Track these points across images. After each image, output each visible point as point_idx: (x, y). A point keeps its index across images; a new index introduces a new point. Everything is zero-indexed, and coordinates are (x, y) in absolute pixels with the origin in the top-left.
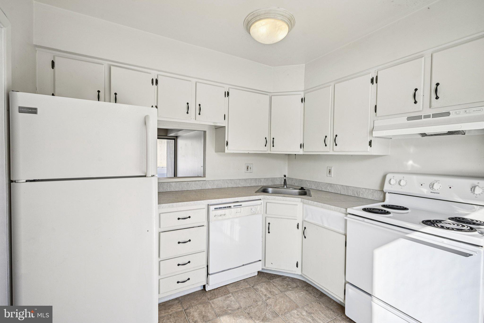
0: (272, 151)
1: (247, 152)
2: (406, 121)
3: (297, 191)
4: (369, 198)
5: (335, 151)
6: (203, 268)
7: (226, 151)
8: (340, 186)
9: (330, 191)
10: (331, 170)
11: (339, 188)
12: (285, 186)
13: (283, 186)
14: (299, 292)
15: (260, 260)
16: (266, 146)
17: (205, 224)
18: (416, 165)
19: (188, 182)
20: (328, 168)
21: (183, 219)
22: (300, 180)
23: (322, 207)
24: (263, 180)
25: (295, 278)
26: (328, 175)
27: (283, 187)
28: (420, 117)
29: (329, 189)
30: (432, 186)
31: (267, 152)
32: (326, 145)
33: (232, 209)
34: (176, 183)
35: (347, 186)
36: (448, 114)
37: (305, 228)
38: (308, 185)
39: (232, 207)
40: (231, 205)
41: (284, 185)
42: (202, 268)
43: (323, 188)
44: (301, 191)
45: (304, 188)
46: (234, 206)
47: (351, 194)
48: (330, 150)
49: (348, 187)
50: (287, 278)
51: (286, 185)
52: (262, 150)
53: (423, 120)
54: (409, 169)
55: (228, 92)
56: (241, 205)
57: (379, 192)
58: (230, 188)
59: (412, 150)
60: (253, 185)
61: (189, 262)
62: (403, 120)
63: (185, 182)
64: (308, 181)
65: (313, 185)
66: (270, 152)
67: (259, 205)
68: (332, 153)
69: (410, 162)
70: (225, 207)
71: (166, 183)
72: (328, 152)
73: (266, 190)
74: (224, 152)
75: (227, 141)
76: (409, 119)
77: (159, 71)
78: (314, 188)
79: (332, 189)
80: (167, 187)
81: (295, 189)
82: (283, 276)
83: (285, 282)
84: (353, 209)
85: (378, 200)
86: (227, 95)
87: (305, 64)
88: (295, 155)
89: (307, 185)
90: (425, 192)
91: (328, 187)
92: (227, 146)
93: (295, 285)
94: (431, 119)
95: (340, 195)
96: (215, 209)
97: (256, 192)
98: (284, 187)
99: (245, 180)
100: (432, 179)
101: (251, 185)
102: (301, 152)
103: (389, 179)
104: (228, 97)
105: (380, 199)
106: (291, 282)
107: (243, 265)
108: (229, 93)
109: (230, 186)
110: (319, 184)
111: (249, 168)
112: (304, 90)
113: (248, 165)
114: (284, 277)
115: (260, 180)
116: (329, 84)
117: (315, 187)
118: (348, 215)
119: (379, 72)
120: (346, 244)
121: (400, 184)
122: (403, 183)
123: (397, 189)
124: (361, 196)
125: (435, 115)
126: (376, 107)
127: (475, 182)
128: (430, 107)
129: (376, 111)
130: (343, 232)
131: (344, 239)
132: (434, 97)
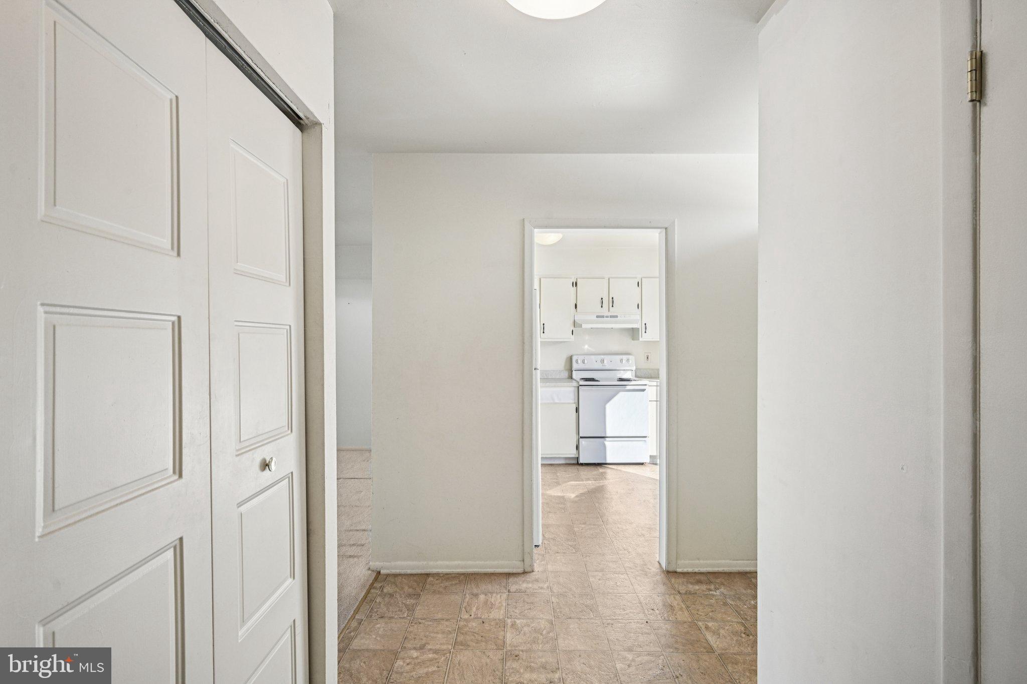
2: (595, 318)
18: (589, 348)
28: (603, 317)
30: (602, 361)
36: (616, 317)
53: (605, 319)
54: (585, 352)
57: (565, 371)
59: (587, 337)
62: (593, 317)
69: (586, 347)
76: (598, 317)
90: (600, 366)
94: (609, 318)
100: (602, 357)
103: (575, 360)
105: (566, 377)
118: (580, 387)
119: (578, 280)
120: (577, 410)
121: (584, 362)
122: (586, 362)
123: (581, 366)
124: (550, 377)
125: (611, 317)
126: (576, 305)
127: (621, 357)
128: (609, 311)
129: (576, 307)
130: (572, 401)
131: (574, 406)
132: (611, 305)
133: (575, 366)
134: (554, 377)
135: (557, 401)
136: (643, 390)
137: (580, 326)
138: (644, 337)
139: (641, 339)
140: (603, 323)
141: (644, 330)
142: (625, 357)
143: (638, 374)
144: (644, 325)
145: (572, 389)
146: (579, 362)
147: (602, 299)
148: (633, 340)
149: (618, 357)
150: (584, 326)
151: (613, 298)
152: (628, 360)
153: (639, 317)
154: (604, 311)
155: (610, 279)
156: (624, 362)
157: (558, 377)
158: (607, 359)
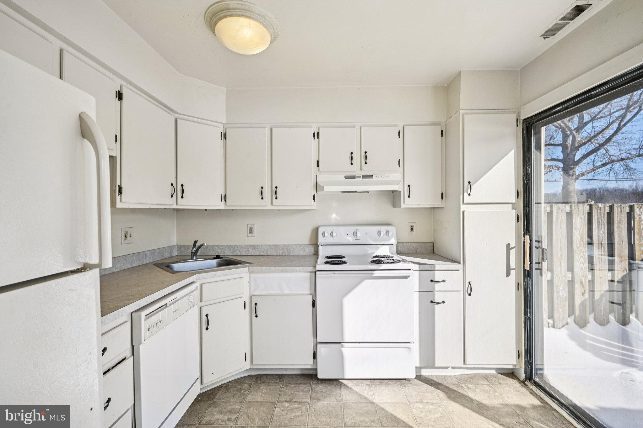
0: (180, 205)
1: (148, 207)
2: (344, 179)
3: (215, 261)
4: (300, 254)
5: (274, 206)
7: (119, 205)
8: (266, 246)
9: (253, 254)
10: (253, 228)
11: (266, 249)
12: (194, 257)
14: (259, 389)
16: (172, 196)
17: (128, 352)
18: (338, 218)
23: (283, 271)
24: (148, 254)
25: (238, 379)
26: (249, 235)
27: (192, 259)
28: (353, 177)
30: (355, 234)
32: (262, 198)
35: (275, 245)
36: (371, 177)
37: (256, 304)
43: (243, 251)
44: (220, 260)
45: (221, 256)
47: (281, 253)
48: (266, 204)
49: (277, 245)
50: (230, 384)
51: (196, 256)
52: (164, 203)
53: (357, 179)
54: (333, 222)
55: (119, 91)
57: (309, 246)
59: (334, 204)
60: (135, 265)
62: (342, 178)
64: (217, 246)
65: (227, 251)
66: (175, 207)
68: (269, 207)
69: (334, 216)
72: (266, 206)
74: (116, 206)
75: (119, 186)
76: (346, 177)
79: (256, 252)
81: (210, 259)
82: (222, 385)
83: (232, 389)
85: (309, 254)
86: (119, 98)
87: (226, 88)
88: (206, 210)
90: (351, 240)
91: (250, 249)
92: (119, 195)
93: (246, 386)
94: (361, 179)
99: (124, 257)
100: (354, 228)
102: (221, 206)
103: (322, 233)
105: (311, 253)
106: (238, 385)
108: (122, 93)
110: (236, 247)
111: (128, 236)
112: (224, 122)
113: (126, 231)
114: (225, 386)
115: (144, 255)
116: (265, 125)
117: (230, 253)
118: (317, 273)
119: (321, 129)
120: (314, 304)
121: (331, 235)
122: (334, 235)
123: (330, 240)
124: (292, 254)
125: (364, 177)
126: (318, 162)
127: (379, 228)
128: (361, 170)
129: (318, 166)
130: (308, 292)
131: (310, 299)
132: (363, 162)
133: (321, 240)
134: (296, 253)
135: (286, 292)
136: (406, 277)
137: (322, 188)
138: (408, 203)
139: (403, 206)
140: (354, 184)
141: (407, 195)
142: (383, 229)
143: (400, 248)
144: (406, 188)
145: (308, 275)
146: (326, 234)
147: (352, 153)
148: (394, 207)
149: (376, 229)
150: (326, 189)
151: (366, 152)
152: (387, 232)
153: (400, 177)
154: (355, 170)
155: (363, 128)
156: (382, 234)
157: (301, 253)
158: (361, 230)
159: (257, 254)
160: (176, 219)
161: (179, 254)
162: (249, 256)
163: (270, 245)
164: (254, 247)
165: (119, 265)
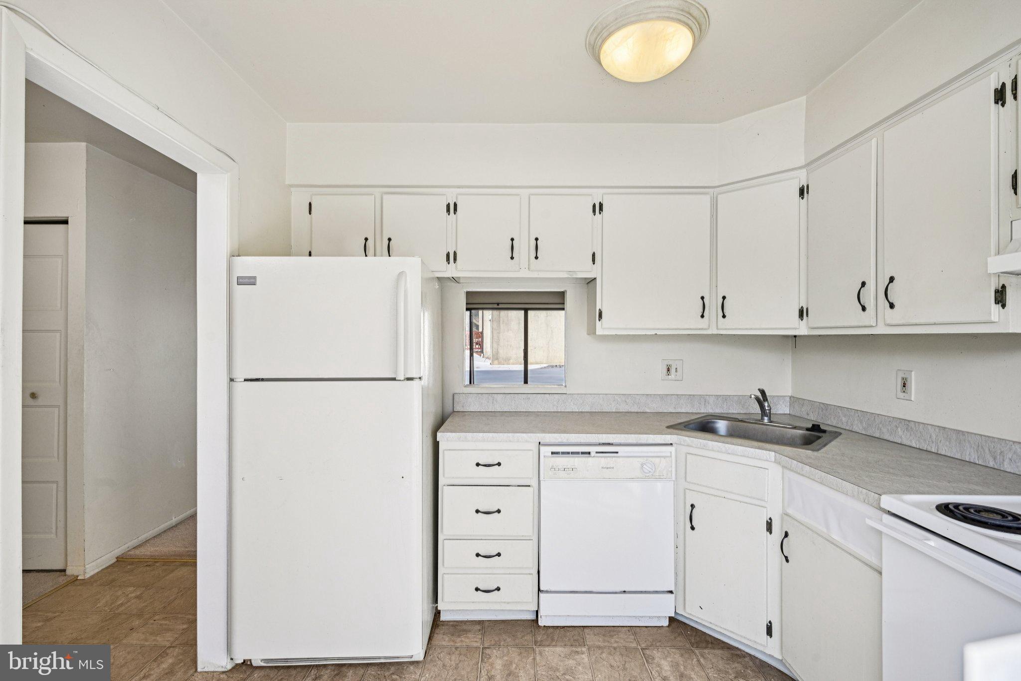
0: (722, 329)
1: (653, 333)
3: (800, 433)
5: (889, 325)
6: (530, 574)
7: (599, 332)
8: (935, 430)
9: (905, 442)
10: (909, 380)
11: (934, 437)
12: (766, 418)
13: (760, 418)
15: (671, 592)
16: (702, 316)
17: (534, 483)
19: (529, 395)
20: (901, 375)
21: (485, 465)
22: (822, 406)
23: (823, 482)
24: (711, 400)
26: (901, 395)
27: (759, 421)
29: (902, 437)
31: (709, 332)
32: (864, 309)
33: (590, 459)
34: (504, 395)
37: (786, 535)
38: (844, 419)
39: (593, 454)
40: (593, 449)
41: (762, 416)
42: (527, 574)
43: (884, 430)
45: (822, 427)
46: (597, 452)
47: (974, 458)
48: (877, 322)
52: (692, 327)
55: (600, 203)
56: (617, 453)
58: (622, 412)
60: (683, 410)
61: (499, 555)
63: (523, 395)
65: (856, 422)
66: (715, 332)
67: (665, 457)
70: (568, 453)
71: (487, 395)
72: (872, 326)
73: (712, 425)
74: (595, 333)
75: (600, 310)
77: (459, 187)
78: (858, 431)
79: (911, 438)
80: (488, 402)
81: (795, 428)
83: (737, 665)
84: (903, 501)
86: (600, 210)
87: (805, 97)
88: (795, 336)
89: (841, 420)
91: (899, 429)
92: (600, 320)
95: (934, 456)
96: (552, 453)
97: (668, 427)
98: (762, 419)
99: (663, 397)
101: (679, 410)
102: (802, 329)
104: (600, 213)
106: (752, 670)
107: (625, 592)
108: (602, 204)
109: (623, 408)
110: (873, 419)
111: (673, 370)
112: (804, 164)
113: (669, 364)
114: (738, 653)
115: (703, 398)
116: (870, 134)
117: (861, 428)
159: (914, 445)
160: (791, 353)
161: (791, 413)
162: (896, 445)
163: (944, 428)
164: (907, 423)
165: (655, 404)
